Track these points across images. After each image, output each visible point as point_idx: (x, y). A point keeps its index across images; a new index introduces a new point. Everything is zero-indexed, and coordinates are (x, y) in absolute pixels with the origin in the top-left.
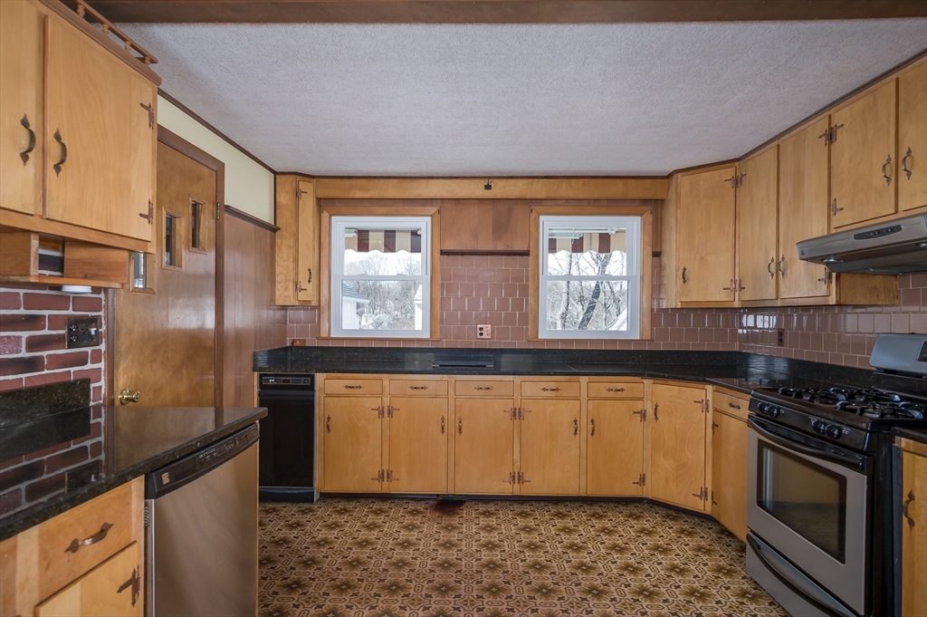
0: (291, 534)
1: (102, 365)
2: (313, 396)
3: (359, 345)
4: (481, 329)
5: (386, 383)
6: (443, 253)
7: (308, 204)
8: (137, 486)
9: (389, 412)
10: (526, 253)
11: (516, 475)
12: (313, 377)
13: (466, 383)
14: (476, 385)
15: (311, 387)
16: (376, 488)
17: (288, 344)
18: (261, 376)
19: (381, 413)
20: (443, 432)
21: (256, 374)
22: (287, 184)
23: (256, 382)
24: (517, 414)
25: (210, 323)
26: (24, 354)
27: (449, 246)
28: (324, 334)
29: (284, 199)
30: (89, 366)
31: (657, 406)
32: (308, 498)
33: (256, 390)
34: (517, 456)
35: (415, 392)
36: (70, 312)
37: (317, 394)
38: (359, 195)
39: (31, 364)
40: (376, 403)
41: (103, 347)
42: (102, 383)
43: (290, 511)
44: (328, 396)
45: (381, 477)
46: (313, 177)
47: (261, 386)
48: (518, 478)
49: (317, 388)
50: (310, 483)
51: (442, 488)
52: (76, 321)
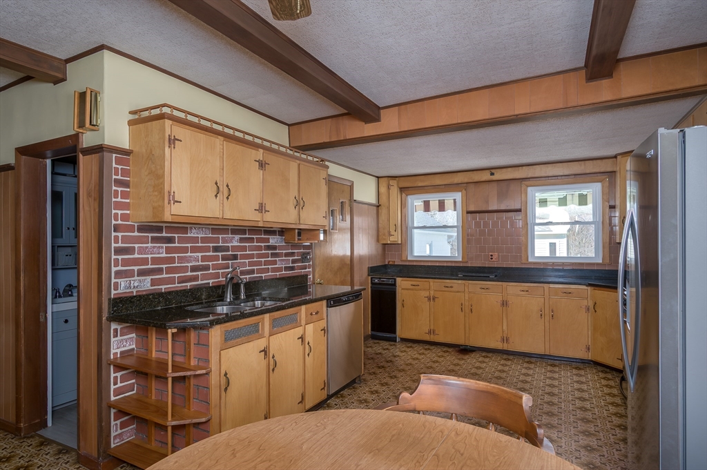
0: (384, 352)
1: (311, 270)
2: (395, 289)
3: (422, 264)
4: (492, 255)
5: (432, 284)
6: (468, 212)
7: (395, 191)
8: (324, 302)
9: (434, 299)
10: (519, 210)
11: (505, 339)
12: (395, 279)
13: (475, 286)
14: (480, 286)
15: (394, 285)
16: (427, 338)
17: (387, 263)
18: (372, 278)
19: (429, 299)
20: (462, 311)
21: (370, 277)
22: (383, 183)
23: (370, 281)
24: (504, 304)
25: (348, 253)
26: (291, 265)
27: (472, 208)
28: (404, 258)
29: (383, 190)
30: (307, 270)
31: (595, 303)
32: (394, 340)
33: (370, 285)
34: (505, 327)
35: (446, 289)
36: (302, 250)
37: (397, 288)
38: (420, 184)
39: (292, 268)
40: (427, 294)
41: (311, 263)
42: (311, 276)
43: (385, 344)
44: (403, 289)
45: (430, 332)
46: (396, 177)
47: (372, 283)
48: (505, 340)
49: (397, 285)
50: (394, 332)
51: (461, 341)
52: (304, 254)
